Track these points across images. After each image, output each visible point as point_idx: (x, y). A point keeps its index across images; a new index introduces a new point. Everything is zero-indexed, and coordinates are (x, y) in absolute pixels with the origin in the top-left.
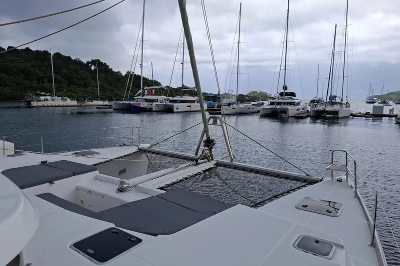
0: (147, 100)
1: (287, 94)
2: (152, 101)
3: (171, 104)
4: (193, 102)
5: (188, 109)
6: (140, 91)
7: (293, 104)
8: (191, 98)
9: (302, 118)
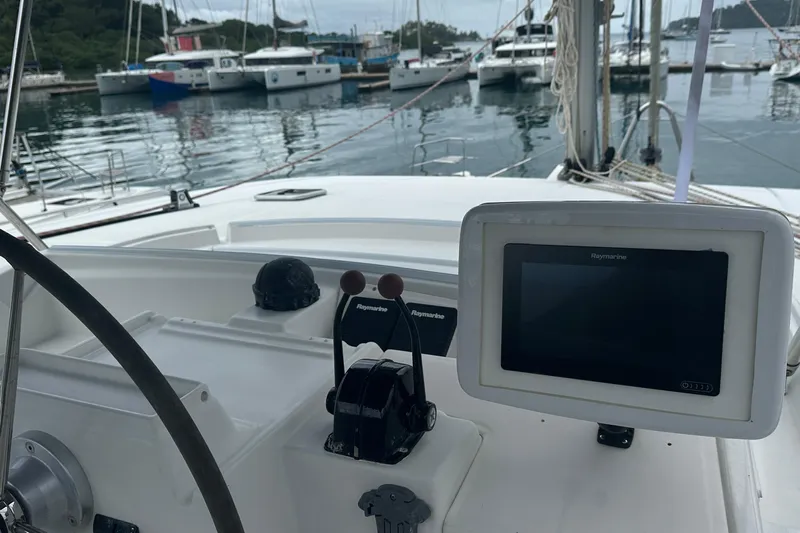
0: (189, 65)
1: (535, 30)
2: (200, 64)
3: (254, 68)
5: (301, 80)
8: (302, 52)
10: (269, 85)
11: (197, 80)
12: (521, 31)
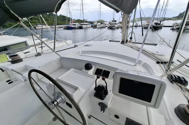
0: (73, 25)
1: (114, 21)
2: (75, 25)
3: (81, 25)
4: (87, 24)
5: (86, 27)
6: (70, 22)
7: (116, 24)
8: (87, 23)
9: (119, 28)
10: (83, 27)
11: (75, 27)
12: (113, 21)
